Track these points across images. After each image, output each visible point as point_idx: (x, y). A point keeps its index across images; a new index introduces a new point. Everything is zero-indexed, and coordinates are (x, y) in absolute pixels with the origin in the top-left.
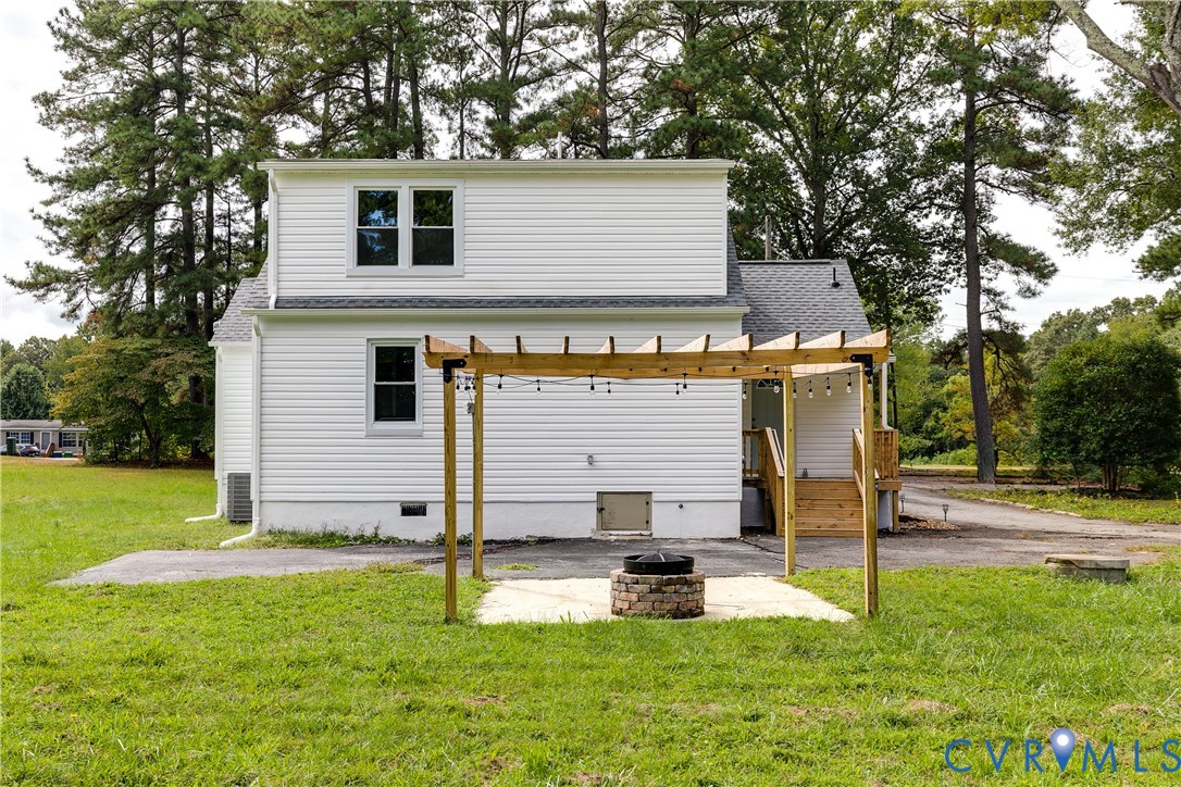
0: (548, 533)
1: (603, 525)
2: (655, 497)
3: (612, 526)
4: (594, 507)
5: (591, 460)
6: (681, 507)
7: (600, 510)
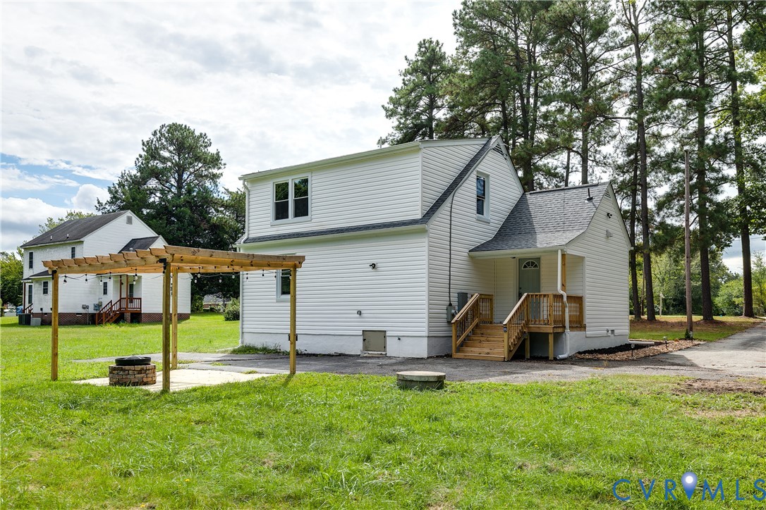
0: (343, 352)
1: (366, 348)
2: (388, 334)
3: (369, 349)
4: (362, 338)
5: (360, 313)
6: (399, 339)
7: (364, 340)
